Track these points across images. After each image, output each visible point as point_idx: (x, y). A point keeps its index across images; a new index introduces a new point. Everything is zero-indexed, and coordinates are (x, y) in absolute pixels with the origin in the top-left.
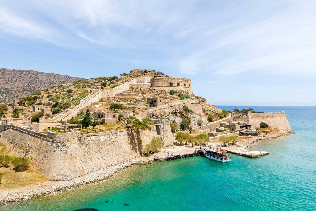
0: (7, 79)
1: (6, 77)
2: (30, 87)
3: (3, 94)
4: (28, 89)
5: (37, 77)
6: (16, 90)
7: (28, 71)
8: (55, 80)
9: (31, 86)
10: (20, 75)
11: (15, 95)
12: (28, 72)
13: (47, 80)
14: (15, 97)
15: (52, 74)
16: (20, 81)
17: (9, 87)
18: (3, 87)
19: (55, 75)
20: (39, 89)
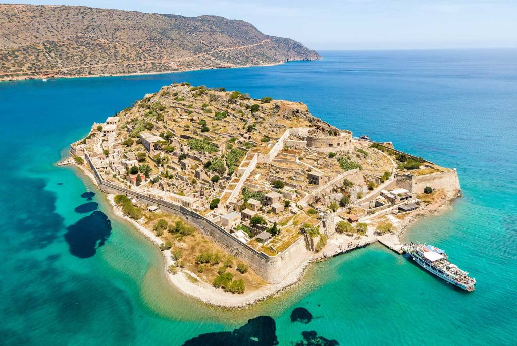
0: (50, 25)
1: (47, 21)
2: (87, 38)
3: (51, 52)
4: (84, 43)
5: (93, 19)
6: (67, 45)
7: (77, 8)
8: (120, 22)
9: (86, 36)
10: (67, 16)
11: (68, 53)
12: (77, 11)
13: (109, 24)
14: (68, 57)
15: (114, 10)
16: (69, 29)
17: (55, 40)
18: (47, 40)
19: (119, 13)
20: (100, 41)
